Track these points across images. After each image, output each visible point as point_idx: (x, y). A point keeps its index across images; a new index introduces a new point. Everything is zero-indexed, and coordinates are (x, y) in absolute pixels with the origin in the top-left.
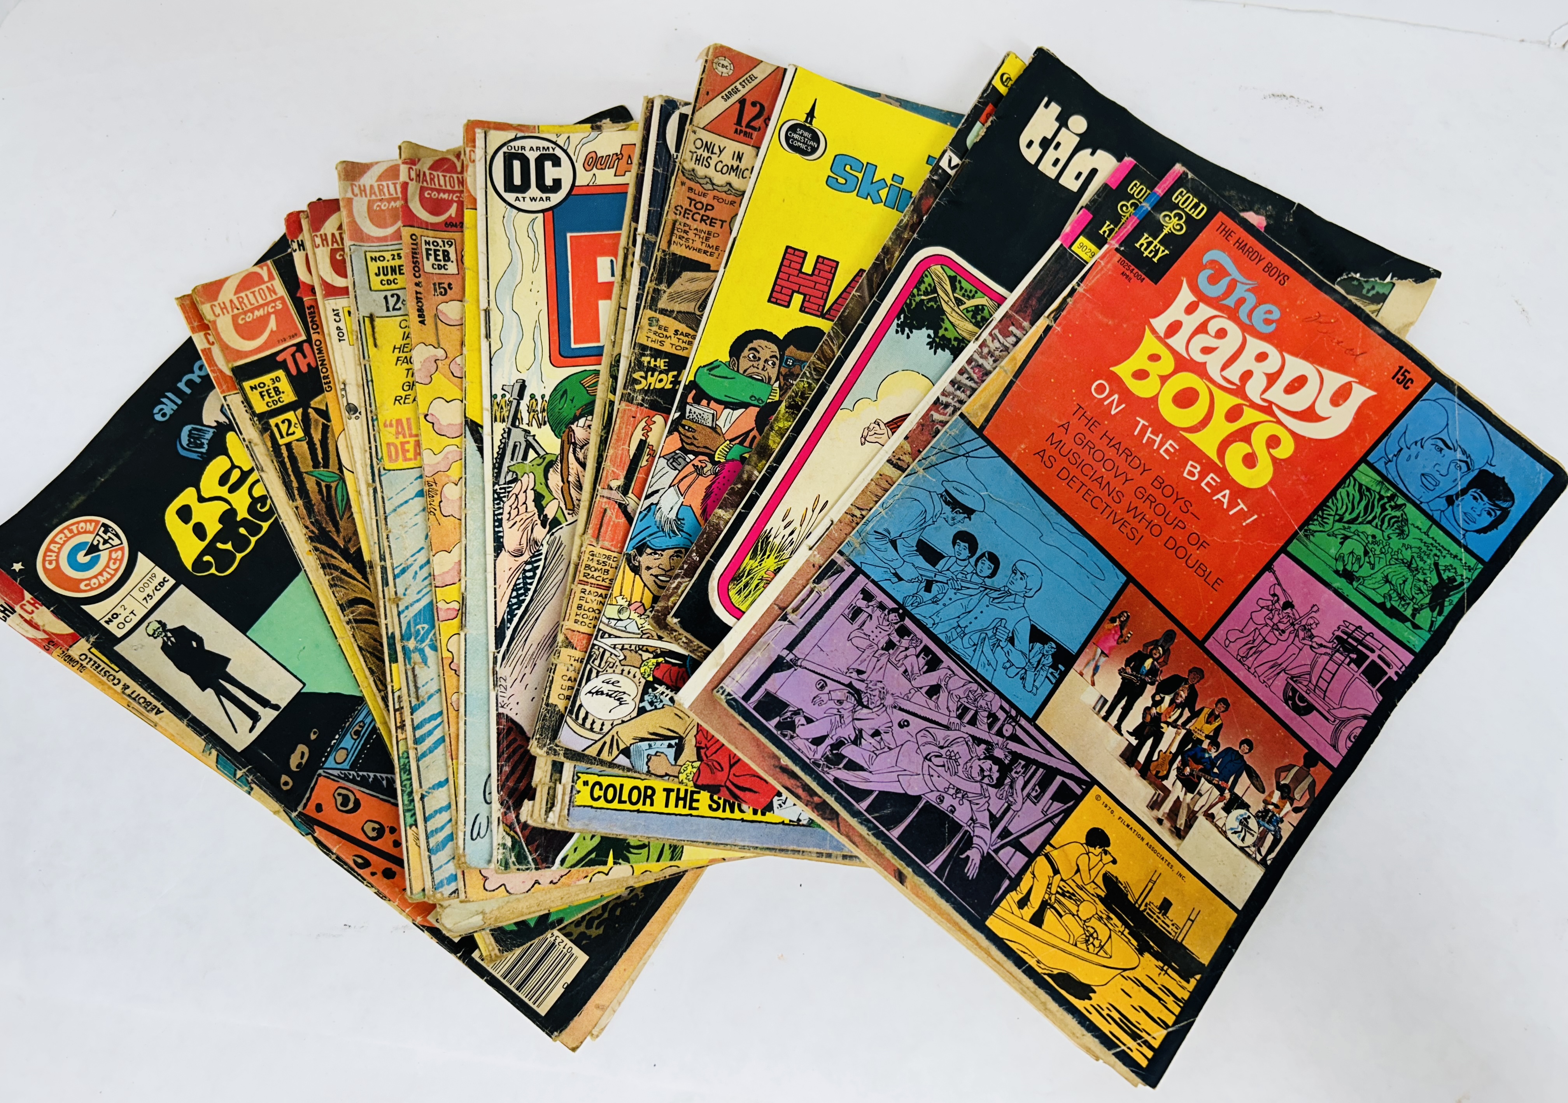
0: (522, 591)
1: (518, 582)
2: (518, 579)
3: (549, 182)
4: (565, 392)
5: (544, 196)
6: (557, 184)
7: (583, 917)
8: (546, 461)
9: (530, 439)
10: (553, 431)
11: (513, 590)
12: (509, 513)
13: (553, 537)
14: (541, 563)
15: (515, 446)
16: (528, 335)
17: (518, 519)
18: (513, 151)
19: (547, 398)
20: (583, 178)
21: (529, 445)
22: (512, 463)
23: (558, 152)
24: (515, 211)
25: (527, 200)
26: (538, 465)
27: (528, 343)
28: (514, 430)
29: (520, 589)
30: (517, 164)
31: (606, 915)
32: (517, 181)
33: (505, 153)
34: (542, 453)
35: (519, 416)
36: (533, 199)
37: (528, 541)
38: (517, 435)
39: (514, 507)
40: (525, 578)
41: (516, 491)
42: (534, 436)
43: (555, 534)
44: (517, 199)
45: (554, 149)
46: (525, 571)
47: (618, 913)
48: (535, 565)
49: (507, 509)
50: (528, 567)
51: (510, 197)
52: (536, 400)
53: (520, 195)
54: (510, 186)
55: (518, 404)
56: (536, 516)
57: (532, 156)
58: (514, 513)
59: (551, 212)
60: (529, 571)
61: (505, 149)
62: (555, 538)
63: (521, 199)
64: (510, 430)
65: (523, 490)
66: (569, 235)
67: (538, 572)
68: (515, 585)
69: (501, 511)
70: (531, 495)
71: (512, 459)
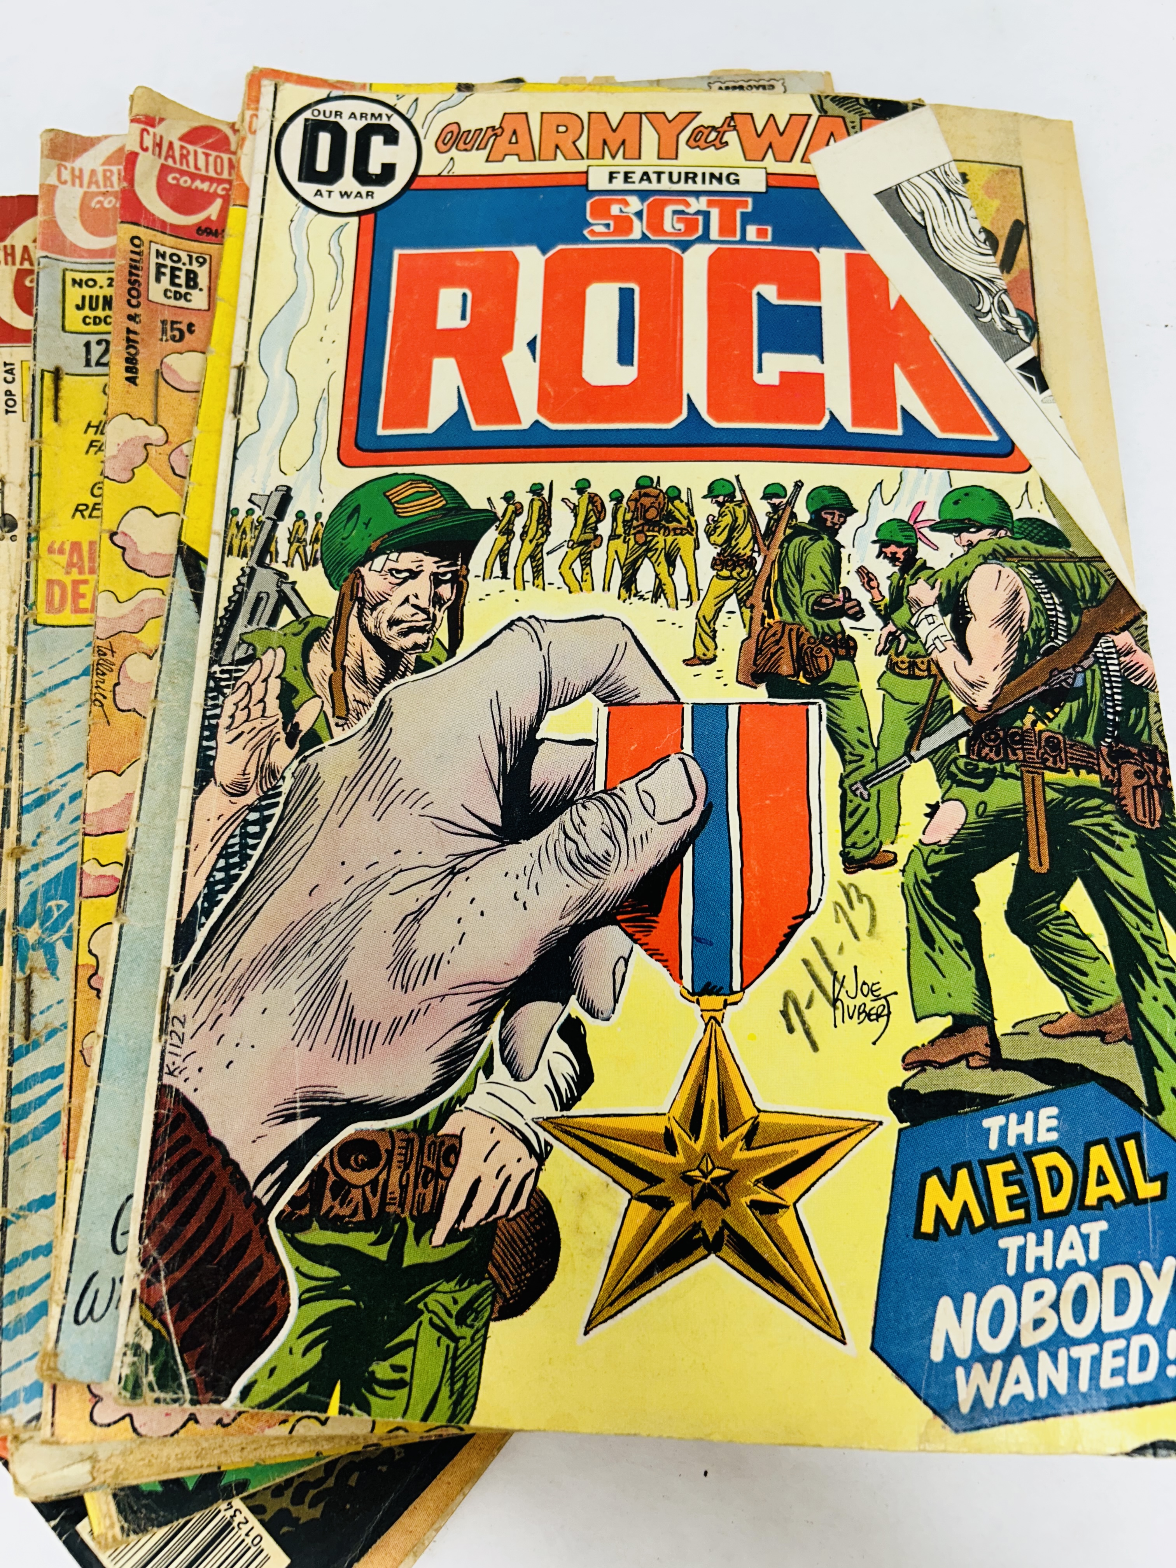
0: (236, 859)
1: (232, 841)
2: (232, 836)
3: (374, 168)
4: (357, 509)
5: (364, 190)
6: (388, 172)
7: (289, 1482)
8: (310, 628)
9: (287, 588)
10: (328, 576)
11: (220, 856)
12: (232, 717)
13: (303, 765)
14: (277, 811)
15: (259, 599)
16: (307, 413)
17: (247, 727)
18: (321, 117)
19: (324, 519)
20: (433, 164)
21: (283, 600)
22: (250, 628)
23: (397, 122)
24: (312, 212)
25: (336, 195)
26: (295, 635)
27: (304, 427)
28: (260, 571)
29: (233, 854)
30: (324, 140)
31: (330, 1482)
32: (322, 164)
33: (306, 120)
34: (303, 614)
35: (272, 549)
36: (345, 195)
37: (260, 768)
38: (265, 581)
39: (242, 705)
40: (245, 835)
41: (249, 677)
42: (294, 583)
43: (309, 760)
44: (319, 193)
45: (389, 118)
46: (246, 823)
47: (352, 1482)
48: (266, 813)
49: (229, 708)
50: (253, 816)
51: (307, 190)
52: (306, 522)
53: (324, 188)
54: (308, 172)
55: (274, 527)
56: (280, 725)
57: (352, 128)
58: (241, 716)
59: (372, 216)
60: (254, 823)
61: (308, 114)
62: (308, 766)
63: (325, 194)
64: (253, 570)
65: (263, 676)
66: (397, 253)
67: (270, 826)
68: (226, 847)
69: (218, 711)
70: (275, 686)
71: (250, 622)
